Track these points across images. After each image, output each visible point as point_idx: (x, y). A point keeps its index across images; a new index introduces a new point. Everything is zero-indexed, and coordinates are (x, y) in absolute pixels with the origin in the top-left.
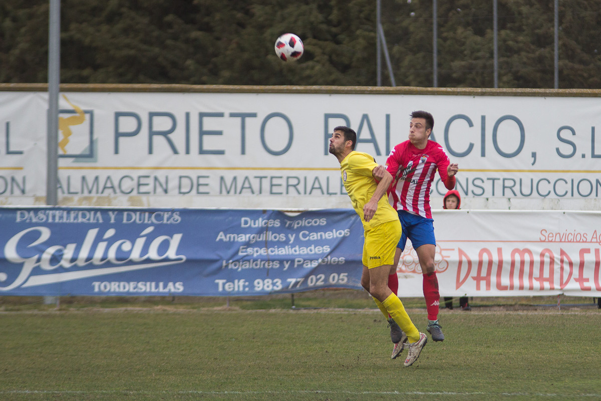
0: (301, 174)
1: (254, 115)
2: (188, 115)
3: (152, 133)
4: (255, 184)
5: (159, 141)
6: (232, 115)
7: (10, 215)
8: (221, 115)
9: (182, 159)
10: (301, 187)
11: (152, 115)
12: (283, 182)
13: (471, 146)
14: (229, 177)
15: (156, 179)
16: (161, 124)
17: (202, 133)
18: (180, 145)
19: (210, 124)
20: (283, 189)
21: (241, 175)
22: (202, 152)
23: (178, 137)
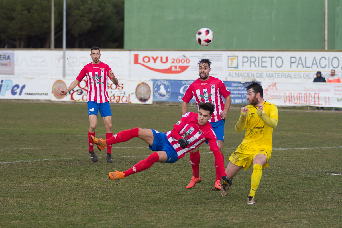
0: (285, 73)
1: (274, 57)
2: (259, 57)
3: (251, 62)
4: (274, 75)
5: (252, 64)
6: (269, 57)
7: (181, 82)
8: (266, 57)
9: (257, 69)
10: (285, 76)
11: (251, 57)
12: (280, 75)
13: (326, 65)
14: (268, 73)
15: (252, 74)
16: (253, 59)
17: (262, 62)
18: (257, 65)
19: (264, 60)
20: (280, 76)
21: (271, 73)
22: (262, 67)
23: (257, 63)
